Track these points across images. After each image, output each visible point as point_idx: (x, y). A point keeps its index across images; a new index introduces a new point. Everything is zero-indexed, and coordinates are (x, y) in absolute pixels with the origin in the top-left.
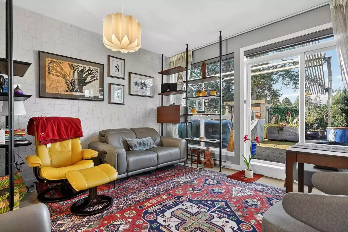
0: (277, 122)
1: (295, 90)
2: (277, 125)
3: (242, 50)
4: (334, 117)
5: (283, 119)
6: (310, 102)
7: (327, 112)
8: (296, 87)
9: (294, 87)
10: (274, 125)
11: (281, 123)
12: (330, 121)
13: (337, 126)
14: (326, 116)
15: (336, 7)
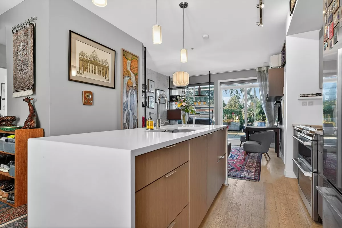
0: (227, 119)
1: (231, 95)
2: (227, 121)
3: (219, 82)
4: (257, 116)
5: (231, 117)
6: (238, 103)
7: (253, 113)
8: (232, 93)
9: (231, 93)
10: (225, 121)
11: (229, 120)
12: (254, 118)
13: (258, 121)
14: (253, 115)
15: (258, 71)
